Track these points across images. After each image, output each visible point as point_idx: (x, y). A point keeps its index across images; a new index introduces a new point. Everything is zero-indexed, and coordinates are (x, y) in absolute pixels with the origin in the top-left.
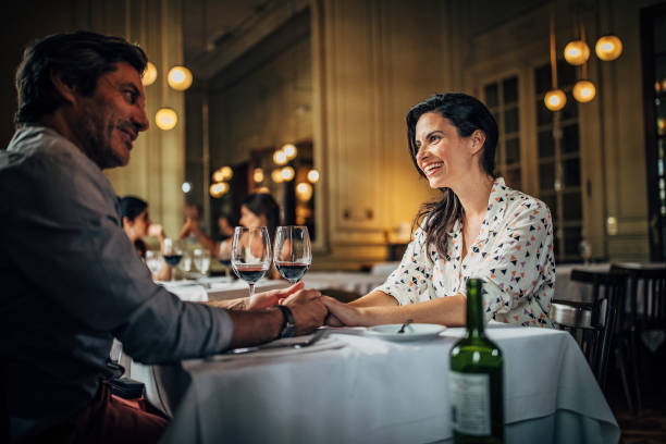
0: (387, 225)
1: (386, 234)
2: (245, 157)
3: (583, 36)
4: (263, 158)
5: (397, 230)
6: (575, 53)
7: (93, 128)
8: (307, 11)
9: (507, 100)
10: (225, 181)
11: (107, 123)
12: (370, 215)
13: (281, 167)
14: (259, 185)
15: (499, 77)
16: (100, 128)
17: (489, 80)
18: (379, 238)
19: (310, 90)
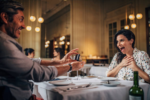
0: (86, 55)
1: (86, 57)
2: (53, 39)
3: (134, 14)
4: (57, 39)
5: (89, 56)
6: (131, 17)
7: (12, 30)
8: (69, 6)
9: (114, 27)
10: (48, 44)
11: (15, 29)
12: (82, 53)
13: (61, 41)
14: (56, 45)
15: (112, 22)
16: (13, 30)
17: (110, 23)
18: (84, 58)
19: (69, 24)
